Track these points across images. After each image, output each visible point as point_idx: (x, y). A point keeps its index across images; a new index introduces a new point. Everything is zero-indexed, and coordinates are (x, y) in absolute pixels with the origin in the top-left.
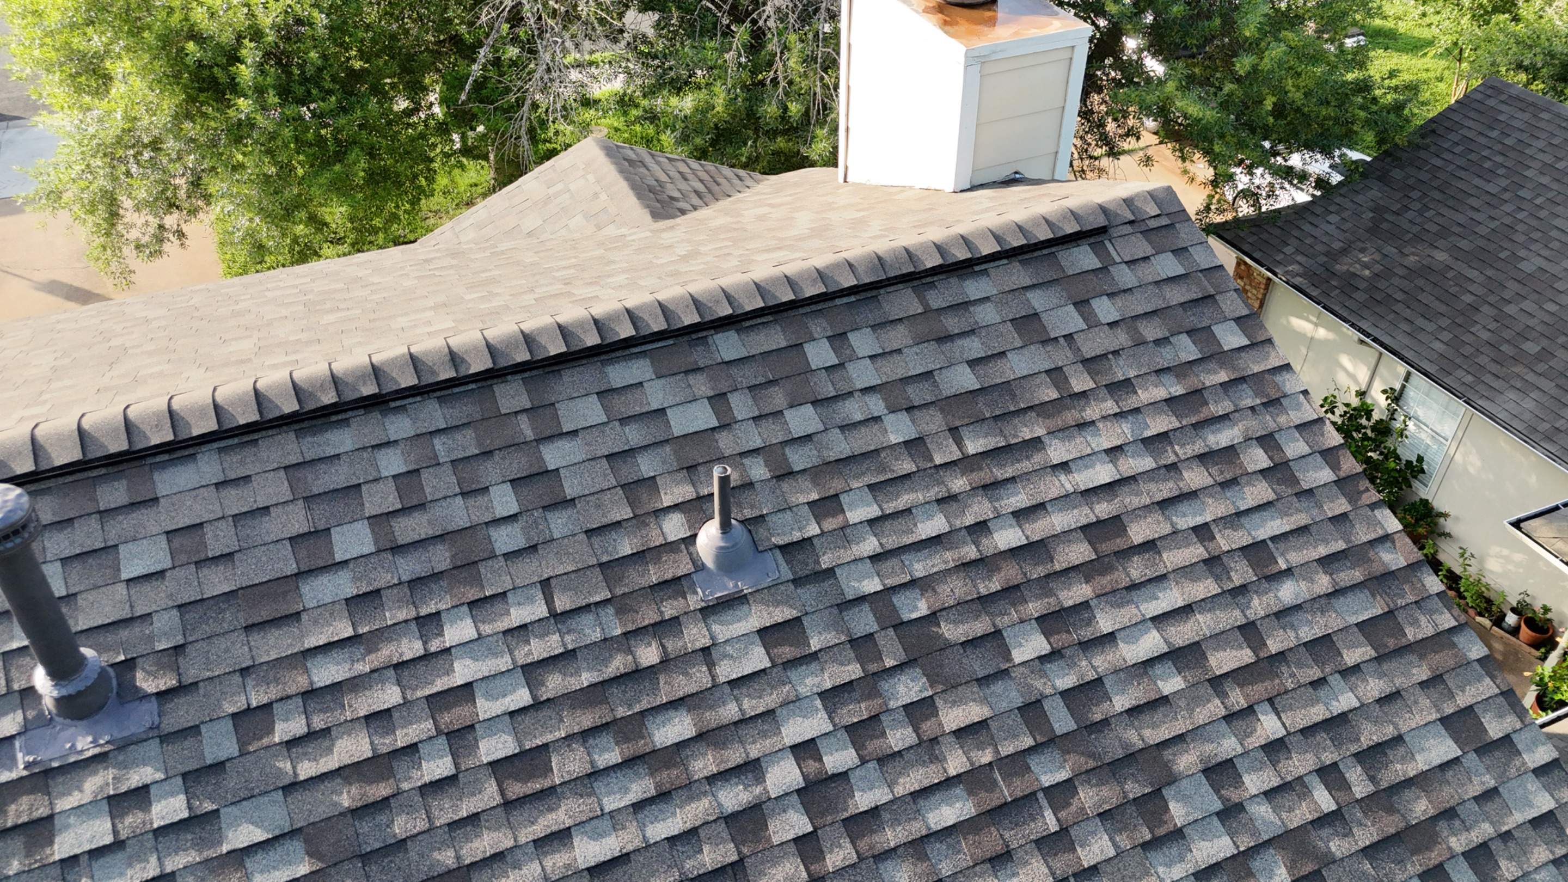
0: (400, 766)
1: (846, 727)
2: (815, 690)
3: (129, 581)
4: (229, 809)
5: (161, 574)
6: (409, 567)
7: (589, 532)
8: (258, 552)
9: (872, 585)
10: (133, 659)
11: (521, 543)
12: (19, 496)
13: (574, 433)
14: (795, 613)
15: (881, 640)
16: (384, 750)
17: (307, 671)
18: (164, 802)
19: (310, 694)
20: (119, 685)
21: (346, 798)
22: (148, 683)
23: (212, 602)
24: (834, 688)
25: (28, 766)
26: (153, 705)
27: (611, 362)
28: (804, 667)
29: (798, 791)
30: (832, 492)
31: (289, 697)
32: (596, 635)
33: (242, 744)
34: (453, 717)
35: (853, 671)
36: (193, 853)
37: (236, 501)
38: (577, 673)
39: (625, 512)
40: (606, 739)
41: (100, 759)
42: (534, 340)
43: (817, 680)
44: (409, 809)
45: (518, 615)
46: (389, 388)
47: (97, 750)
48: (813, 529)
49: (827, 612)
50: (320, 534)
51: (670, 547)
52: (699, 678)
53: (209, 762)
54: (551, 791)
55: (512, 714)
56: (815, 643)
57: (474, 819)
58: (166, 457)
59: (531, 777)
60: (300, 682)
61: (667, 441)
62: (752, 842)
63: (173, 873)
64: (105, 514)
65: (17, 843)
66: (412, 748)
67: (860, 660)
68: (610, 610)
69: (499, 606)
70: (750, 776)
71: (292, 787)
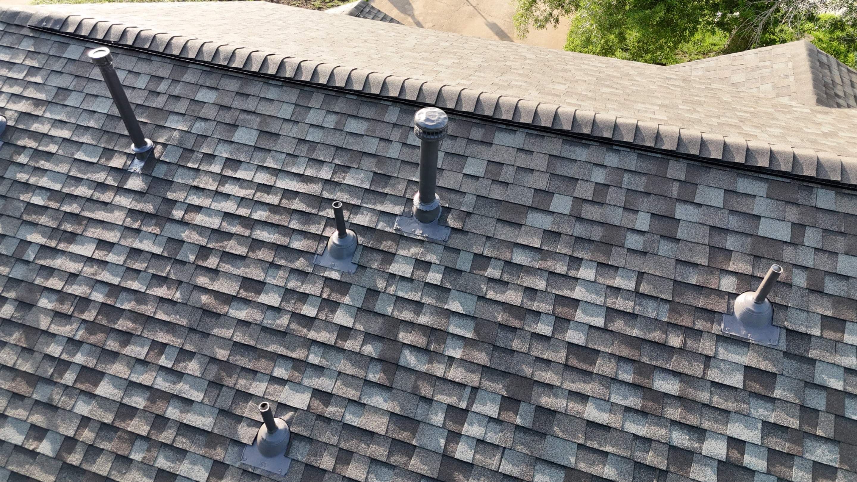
0: (529, 318)
1: (769, 448)
2: (762, 417)
3: (465, 174)
4: (455, 292)
5: (478, 178)
6: (580, 230)
7: (678, 261)
8: (519, 188)
9: (837, 384)
10: (451, 208)
11: (640, 247)
12: (445, 118)
13: (700, 205)
14: (774, 370)
15: (822, 417)
16: (526, 307)
17: (512, 252)
18: (434, 274)
19: (508, 263)
20: (441, 216)
21: (500, 317)
22: (452, 222)
23: (490, 201)
24: (775, 424)
25: (397, 230)
26: (448, 232)
27: (744, 176)
28: (762, 402)
29: (719, 461)
30: (842, 317)
31: (499, 259)
32: (653, 315)
33: (472, 268)
34: (563, 311)
35: (794, 423)
36: (434, 301)
37: (522, 161)
38: (633, 327)
39: (703, 261)
40: (629, 368)
41: (421, 242)
42: (706, 145)
43: (766, 413)
44: (523, 339)
45: (619, 282)
46: (617, 138)
47: (421, 238)
48: (816, 332)
49: (796, 381)
50: (549, 194)
51: (719, 293)
52: (697, 369)
53: (457, 268)
54: (590, 374)
55: (591, 326)
56: (777, 393)
57: (548, 362)
58: (505, 127)
59: (583, 361)
60: (507, 256)
61: (751, 235)
62: (678, 467)
63: (424, 304)
64: (470, 141)
65: (379, 257)
66: (538, 313)
67: (801, 419)
68: (667, 306)
69: (612, 272)
70: (696, 435)
71: (482, 298)
